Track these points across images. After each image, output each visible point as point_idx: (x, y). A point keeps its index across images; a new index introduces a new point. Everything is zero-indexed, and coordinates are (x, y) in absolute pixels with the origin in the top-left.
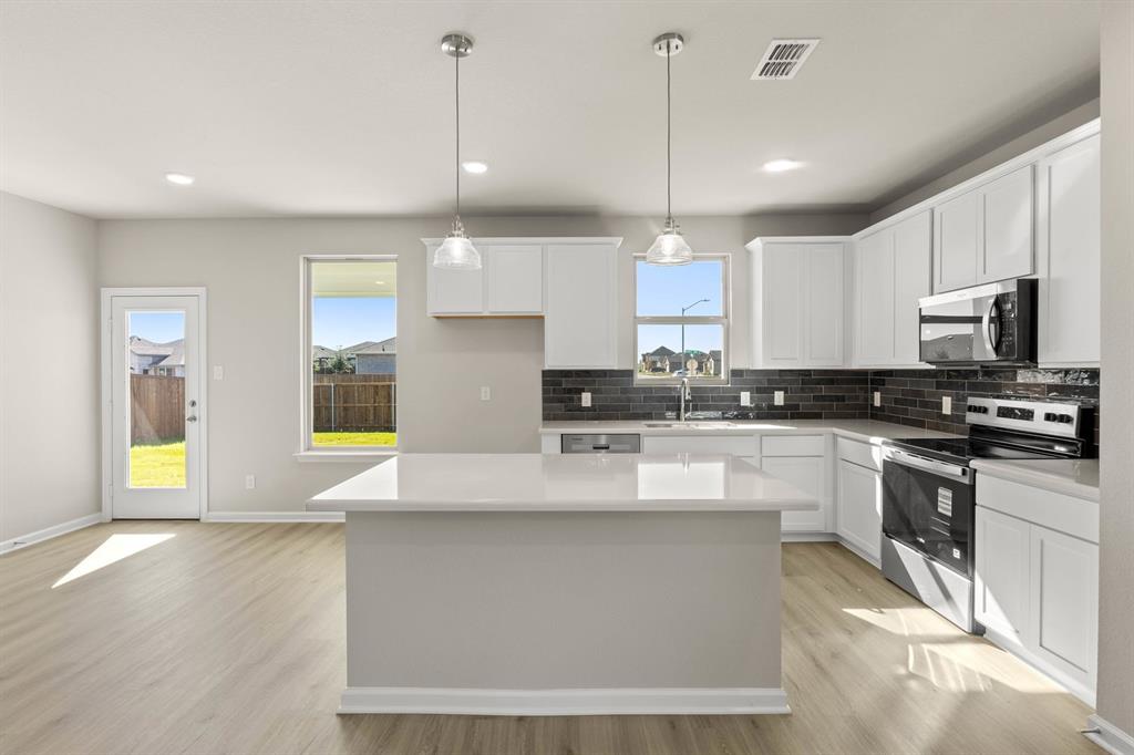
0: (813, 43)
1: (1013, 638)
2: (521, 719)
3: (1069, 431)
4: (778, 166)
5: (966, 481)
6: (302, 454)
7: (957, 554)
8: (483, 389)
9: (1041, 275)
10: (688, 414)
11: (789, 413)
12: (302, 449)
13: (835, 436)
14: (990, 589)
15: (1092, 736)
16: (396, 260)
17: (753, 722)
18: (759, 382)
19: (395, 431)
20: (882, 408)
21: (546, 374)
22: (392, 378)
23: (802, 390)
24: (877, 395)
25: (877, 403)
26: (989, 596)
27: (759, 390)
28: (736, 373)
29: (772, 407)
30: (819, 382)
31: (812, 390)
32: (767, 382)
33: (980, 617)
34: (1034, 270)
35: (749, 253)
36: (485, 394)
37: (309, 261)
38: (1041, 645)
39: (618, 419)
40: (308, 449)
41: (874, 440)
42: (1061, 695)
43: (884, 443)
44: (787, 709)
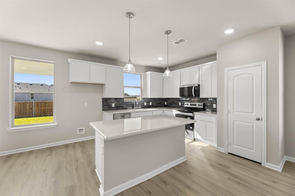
0: (186, 40)
1: (202, 139)
2: (149, 180)
3: (202, 107)
4: (160, 59)
5: (193, 116)
6: (10, 129)
7: (191, 128)
8: (85, 103)
9: (200, 84)
10: (136, 108)
11: (153, 106)
12: (10, 127)
13: (163, 110)
14: (197, 132)
15: (218, 150)
16: (54, 63)
17: (184, 163)
18: (147, 100)
19: (53, 116)
20: (167, 105)
21: (103, 99)
22: (52, 100)
23: (154, 102)
24: (166, 103)
25: (166, 104)
26: (197, 133)
27: (148, 102)
28: (144, 99)
29: (150, 105)
30: (157, 100)
31: (156, 102)
32: (149, 100)
33: (195, 137)
34: (199, 83)
35: (146, 74)
36: (86, 104)
37: (13, 58)
38: (206, 139)
39: (120, 109)
40: (12, 127)
41: (173, 110)
42: (209, 146)
43: (176, 111)
44: (186, 159)
